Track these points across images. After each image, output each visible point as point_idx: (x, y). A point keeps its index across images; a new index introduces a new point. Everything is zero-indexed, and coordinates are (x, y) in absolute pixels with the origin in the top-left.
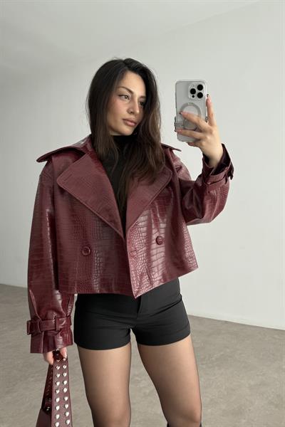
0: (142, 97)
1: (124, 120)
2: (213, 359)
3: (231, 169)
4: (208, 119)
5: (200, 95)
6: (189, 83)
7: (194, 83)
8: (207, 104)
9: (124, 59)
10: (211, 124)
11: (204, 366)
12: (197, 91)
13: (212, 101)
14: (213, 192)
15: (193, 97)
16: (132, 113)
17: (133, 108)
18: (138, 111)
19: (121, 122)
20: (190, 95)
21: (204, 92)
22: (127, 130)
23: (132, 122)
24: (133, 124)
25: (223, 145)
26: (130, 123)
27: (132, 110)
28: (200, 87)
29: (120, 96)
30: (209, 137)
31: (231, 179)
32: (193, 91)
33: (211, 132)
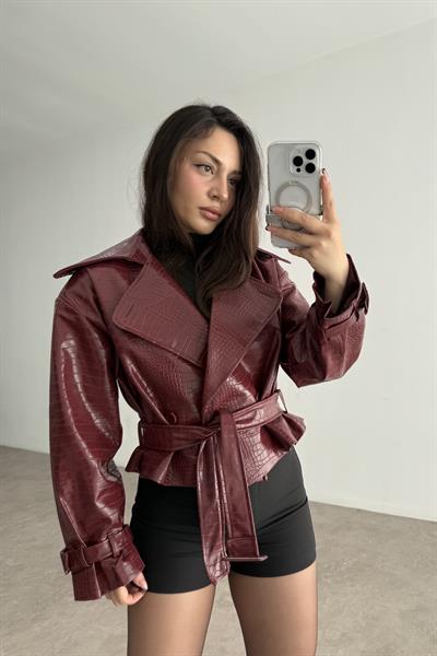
0: (234, 172)
1: (201, 208)
2: (343, 568)
3: (365, 297)
4: (324, 210)
5: (311, 169)
6: (289, 146)
7: (298, 147)
8: (322, 184)
9: (212, 105)
10: (329, 219)
11: (329, 581)
12: (306, 161)
13: (330, 180)
14: (337, 338)
15: (298, 170)
16: (215, 198)
17: (218, 190)
18: (226, 196)
19: (197, 211)
20: (293, 168)
21: (319, 162)
22: (204, 226)
23: (214, 213)
24: (215, 217)
25: (349, 256)
26: (211, 215)
27: (215, 193)
28: (311, 154)
29: (199, 166)
30: (324, 243)
31: (366, 311)
32: (298, 161)
33: (327, 235)
